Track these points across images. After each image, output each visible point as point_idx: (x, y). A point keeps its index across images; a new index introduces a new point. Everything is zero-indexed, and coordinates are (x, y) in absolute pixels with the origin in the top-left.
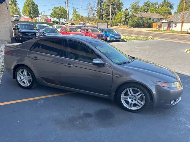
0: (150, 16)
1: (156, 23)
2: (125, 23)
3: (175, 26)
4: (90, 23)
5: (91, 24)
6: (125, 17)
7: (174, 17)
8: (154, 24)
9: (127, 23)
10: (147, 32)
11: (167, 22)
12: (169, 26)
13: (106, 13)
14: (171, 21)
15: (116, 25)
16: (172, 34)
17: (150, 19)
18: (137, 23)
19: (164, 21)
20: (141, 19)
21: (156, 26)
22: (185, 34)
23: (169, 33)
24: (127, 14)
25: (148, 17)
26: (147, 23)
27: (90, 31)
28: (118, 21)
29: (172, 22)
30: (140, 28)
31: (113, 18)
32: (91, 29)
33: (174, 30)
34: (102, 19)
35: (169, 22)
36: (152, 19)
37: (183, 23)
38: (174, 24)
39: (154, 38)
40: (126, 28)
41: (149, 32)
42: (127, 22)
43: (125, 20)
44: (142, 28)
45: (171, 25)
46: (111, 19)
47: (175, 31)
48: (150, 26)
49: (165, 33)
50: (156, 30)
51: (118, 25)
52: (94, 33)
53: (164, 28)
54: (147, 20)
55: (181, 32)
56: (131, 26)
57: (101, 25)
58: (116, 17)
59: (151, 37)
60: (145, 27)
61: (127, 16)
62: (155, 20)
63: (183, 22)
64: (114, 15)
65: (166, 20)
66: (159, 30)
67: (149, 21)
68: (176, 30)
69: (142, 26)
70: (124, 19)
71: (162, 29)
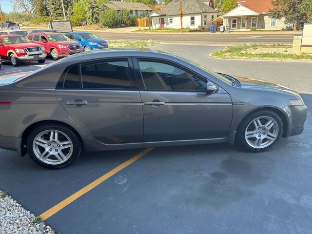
0: (130, 7)
1: (142, 19)
2: (94, 20)
3: (171, 22)
4: (23, 23)
5: (27, 25)
6: (91, 10)
7: (167, 8)
8: (139, 19)
9: (97, 21)
10: (134, 33)
11: (159, 16)
12: (162, 22)
13: (53, 4)
14: (164, 13)
15: (78, 26)
16: (170, 33)
17: (131, 12)
18: (113, 19)
19: (154, 14)
20: (118, 13)
21: (142, 23)
22: (188, 32)
23: (167, 33)
24: (93, 4)
25: (129, 9)
26: (129, 19)
27: (51, 39)
28: (80, 17)
29: (165, 15)
30: (119, 28)
31: (68, 12)
32: (51, 36)
33: (170, 27)
34: (48, 15)
35: (162, 16)
36: (134, 12)
37: (182, 17)
38: (169, 19)
39: (155, 43)
40: (97, 29)
41: (136, 33)
42: (96, 19)
43: (93, 16)
44: (123, 27)
45: (165, 19)
46: (66, 14)
47: (171, 29)
48: (134, 24)
49: (161, 33)
50: (146, 30)
51: (81, 25)
52: (60, 42)
53: (156, 26)
54: (128, 14)
55: (182, 30)
56: (105, 26)
57: (58, 27)
58: (74, 10)
59: (150, 40)
60: (127, 25)
61: (94, 8)
62: (139, 13)
63: (182, 15)
64: (68, 6)
65: (157, 13)
66: (150, 29)
67: (130, 15)
68: (173, 27)
69: (122, 25)
70: (89, 14)
71: (154, 27)
